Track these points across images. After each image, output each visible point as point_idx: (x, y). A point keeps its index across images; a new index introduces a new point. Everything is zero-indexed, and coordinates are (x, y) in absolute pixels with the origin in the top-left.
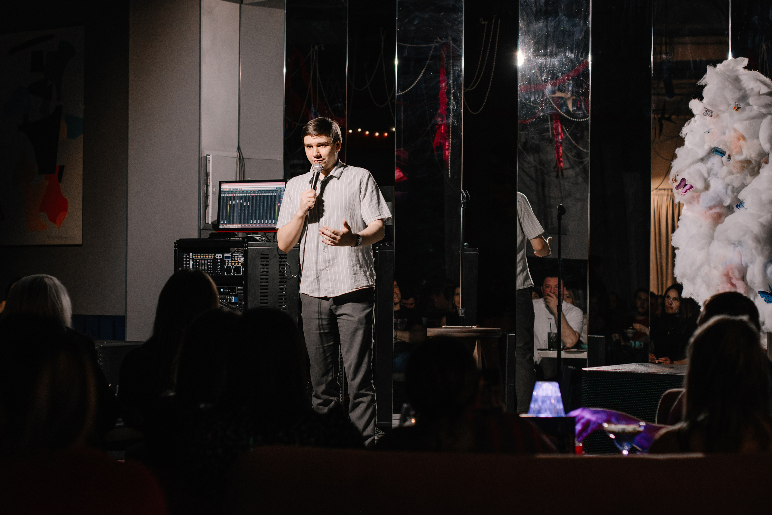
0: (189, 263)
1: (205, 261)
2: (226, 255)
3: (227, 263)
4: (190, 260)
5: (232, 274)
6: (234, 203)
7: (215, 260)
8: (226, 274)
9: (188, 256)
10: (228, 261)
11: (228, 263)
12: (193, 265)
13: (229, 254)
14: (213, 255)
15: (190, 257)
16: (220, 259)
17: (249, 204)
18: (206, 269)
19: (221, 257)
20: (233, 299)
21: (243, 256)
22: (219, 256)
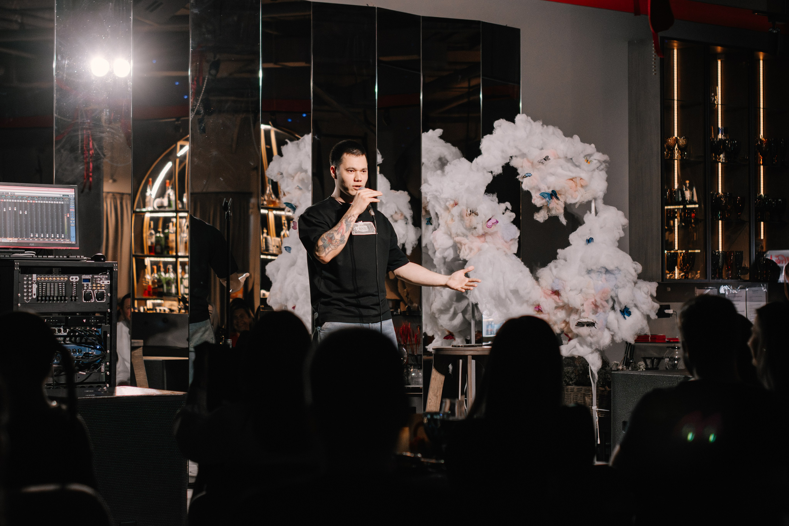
0: (32, 286)
1: (54, 284)
2: (84, 277)
3: (86, 287)
4: (32, 283)
5: (93, 301)
7: (68, 284)
8: (85, 300)
9: (30, 278)
10: (88, 285)
11: (88, 287)
12: (38, 289)
13: (88, 276)
14: (67, 277)
15: (33, 280)
16: (76, 282)
17: (26, 213)
18: (56, 294)
19: (78, 280)
21: (107, 279)
22: (74, 279)
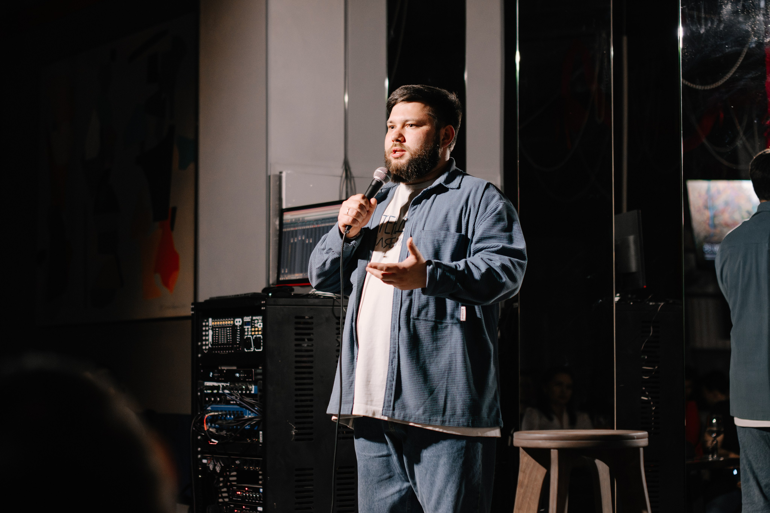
0: (209, 333)
1: (224, 330)
3: (247, 332)
4: (209, 329)
5: (252, 350)
6: (296, 241)
7: (234, 328)
8: (246, 349)
10: (248, 328)
12: (212, 336)
13: (248, 318)
14: (233, 320)
15: (209, 325)
16: (240, 325)
17: (311, 241)
18: (225, 342)
20: (253, 390)
21: (262, 321)
22: (238, 322)
